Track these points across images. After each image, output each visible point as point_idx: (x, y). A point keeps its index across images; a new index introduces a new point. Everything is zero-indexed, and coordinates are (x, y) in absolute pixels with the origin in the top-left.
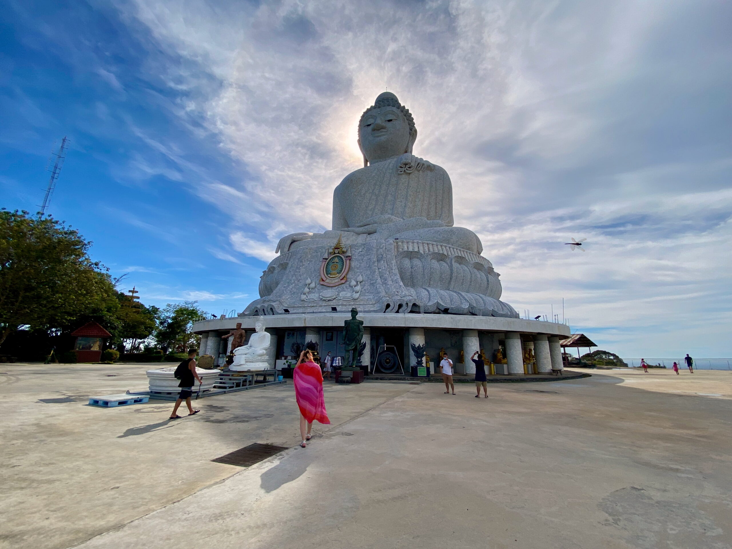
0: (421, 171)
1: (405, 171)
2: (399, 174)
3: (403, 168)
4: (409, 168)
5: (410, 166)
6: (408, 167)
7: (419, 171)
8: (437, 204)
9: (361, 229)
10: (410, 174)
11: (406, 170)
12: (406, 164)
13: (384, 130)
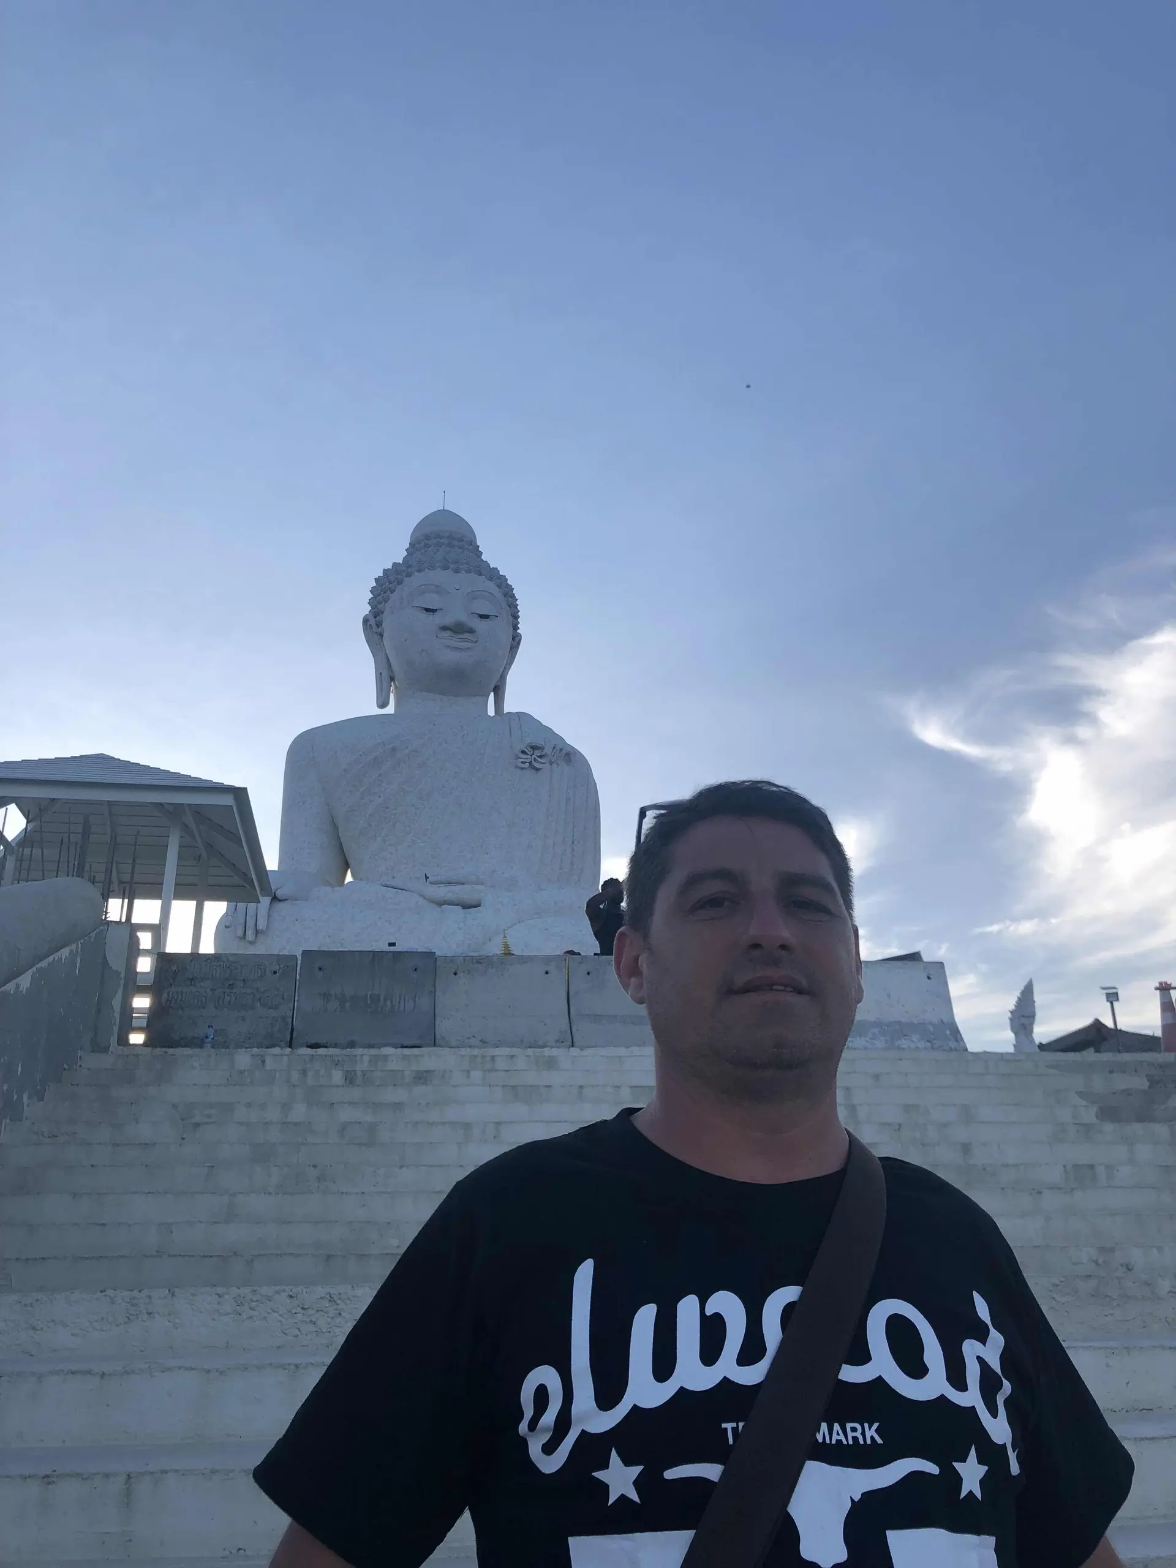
0: (554, 765)
1: (530, 763)
2: (517, 767)
3: (529, 755)
4: (540, 757)
5: (543, 754)
6: (539, 755)
7: (551, 763)
8: (575, 842)
9: (442, 892)
10: (537, 770)
11: (533, 763)
12: (534, 748)
13: (466, 636)
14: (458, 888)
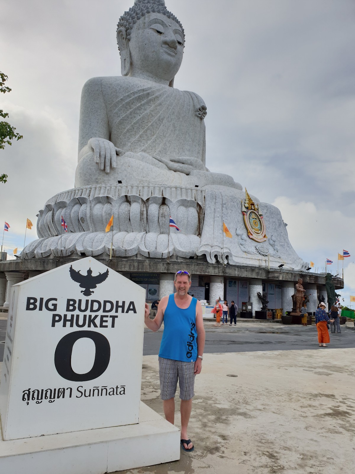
4: (204, 113)
12: (203, 109)
14: (181, 165)
